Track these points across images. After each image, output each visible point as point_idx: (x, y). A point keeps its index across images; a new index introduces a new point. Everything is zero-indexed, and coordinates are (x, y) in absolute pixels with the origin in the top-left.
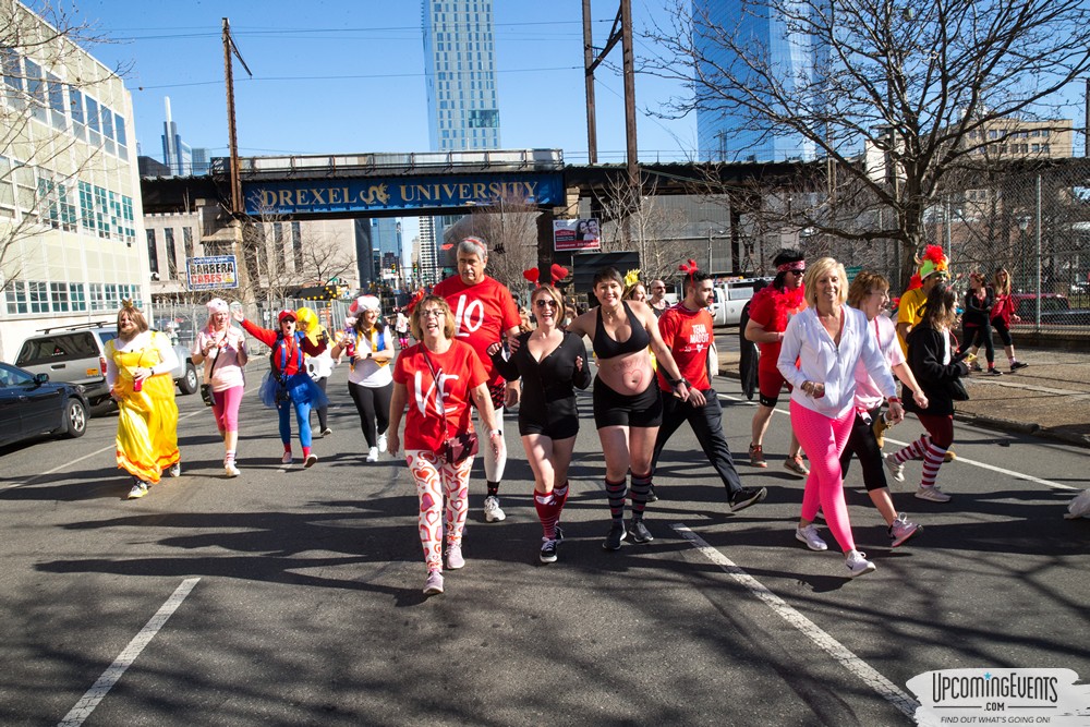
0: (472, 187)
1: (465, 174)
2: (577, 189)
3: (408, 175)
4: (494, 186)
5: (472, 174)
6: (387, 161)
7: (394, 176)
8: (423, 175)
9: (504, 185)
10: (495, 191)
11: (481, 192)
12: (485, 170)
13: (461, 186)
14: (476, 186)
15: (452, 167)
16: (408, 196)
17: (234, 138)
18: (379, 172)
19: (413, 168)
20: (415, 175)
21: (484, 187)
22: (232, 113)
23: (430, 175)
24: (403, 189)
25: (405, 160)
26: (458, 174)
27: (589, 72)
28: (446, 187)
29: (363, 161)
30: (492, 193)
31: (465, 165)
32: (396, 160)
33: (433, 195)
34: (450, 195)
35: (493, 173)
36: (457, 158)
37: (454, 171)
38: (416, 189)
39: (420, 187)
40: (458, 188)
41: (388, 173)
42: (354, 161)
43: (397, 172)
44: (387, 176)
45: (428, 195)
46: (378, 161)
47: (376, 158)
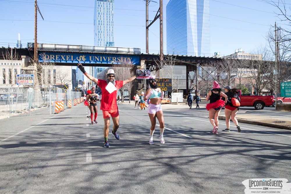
0: (112, 58)
1: (110, 54)
2: (144, 61)
3: (92, 53)
4: (119, 58)
5: (112, 54)
6: (86, 48)
7: (88, 53)
8: (97, 53)
9: (122, 58)
10: (119, 60)
11: (115, 60)
12: (117, 53)
13: (109, 58)
14: (113, 58)
15: (106, 51)
16: (92, 59)
17: (36, 37)
18: (83, 51)
19: (94, 51)
20: (95, 53)
21: (116, 58)
22: (36, 29)
23: (99, 53)
24: (90, 57)
25: (92, 48)
26: (108, 54)
27: (147, 28)
28: (104, 57)
29: (79, 48)
30: (118, 61)
31: (111, 51)
32: (89, 48)
33: (100, 60)
34: (105, 60)
35: (119, 54)
36: (108, 49)
37: (107, 53)
38: (94, 57)
39: (96, 57)
40: (108, 58)
41: (86, 52)
42: (75, 47)
43: (89, 52)
44: (86, 53)
45: (98, 60)
46: (83, 48)
47: (83, 47)
